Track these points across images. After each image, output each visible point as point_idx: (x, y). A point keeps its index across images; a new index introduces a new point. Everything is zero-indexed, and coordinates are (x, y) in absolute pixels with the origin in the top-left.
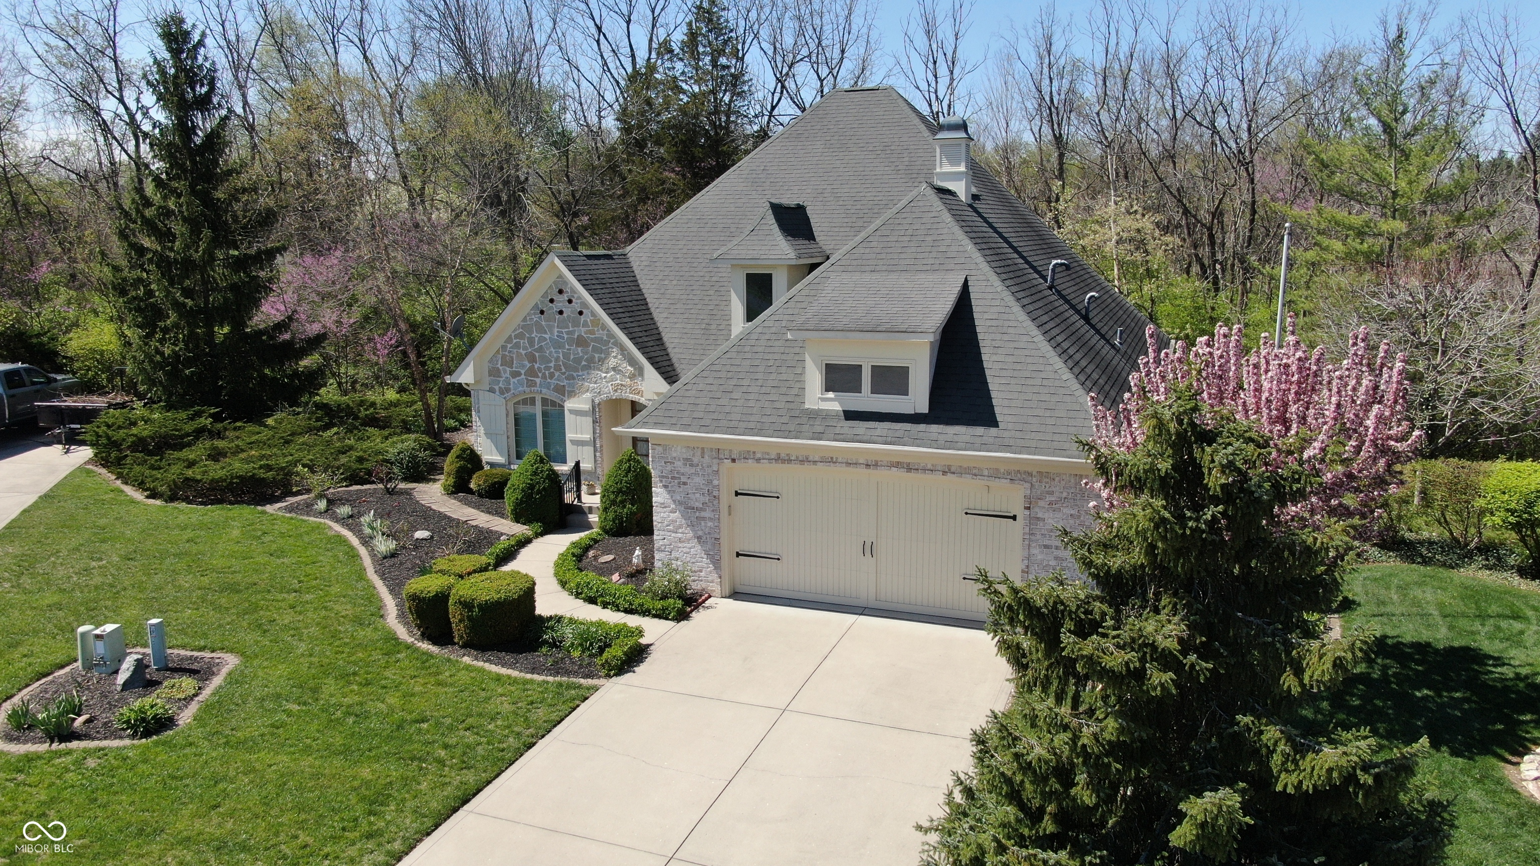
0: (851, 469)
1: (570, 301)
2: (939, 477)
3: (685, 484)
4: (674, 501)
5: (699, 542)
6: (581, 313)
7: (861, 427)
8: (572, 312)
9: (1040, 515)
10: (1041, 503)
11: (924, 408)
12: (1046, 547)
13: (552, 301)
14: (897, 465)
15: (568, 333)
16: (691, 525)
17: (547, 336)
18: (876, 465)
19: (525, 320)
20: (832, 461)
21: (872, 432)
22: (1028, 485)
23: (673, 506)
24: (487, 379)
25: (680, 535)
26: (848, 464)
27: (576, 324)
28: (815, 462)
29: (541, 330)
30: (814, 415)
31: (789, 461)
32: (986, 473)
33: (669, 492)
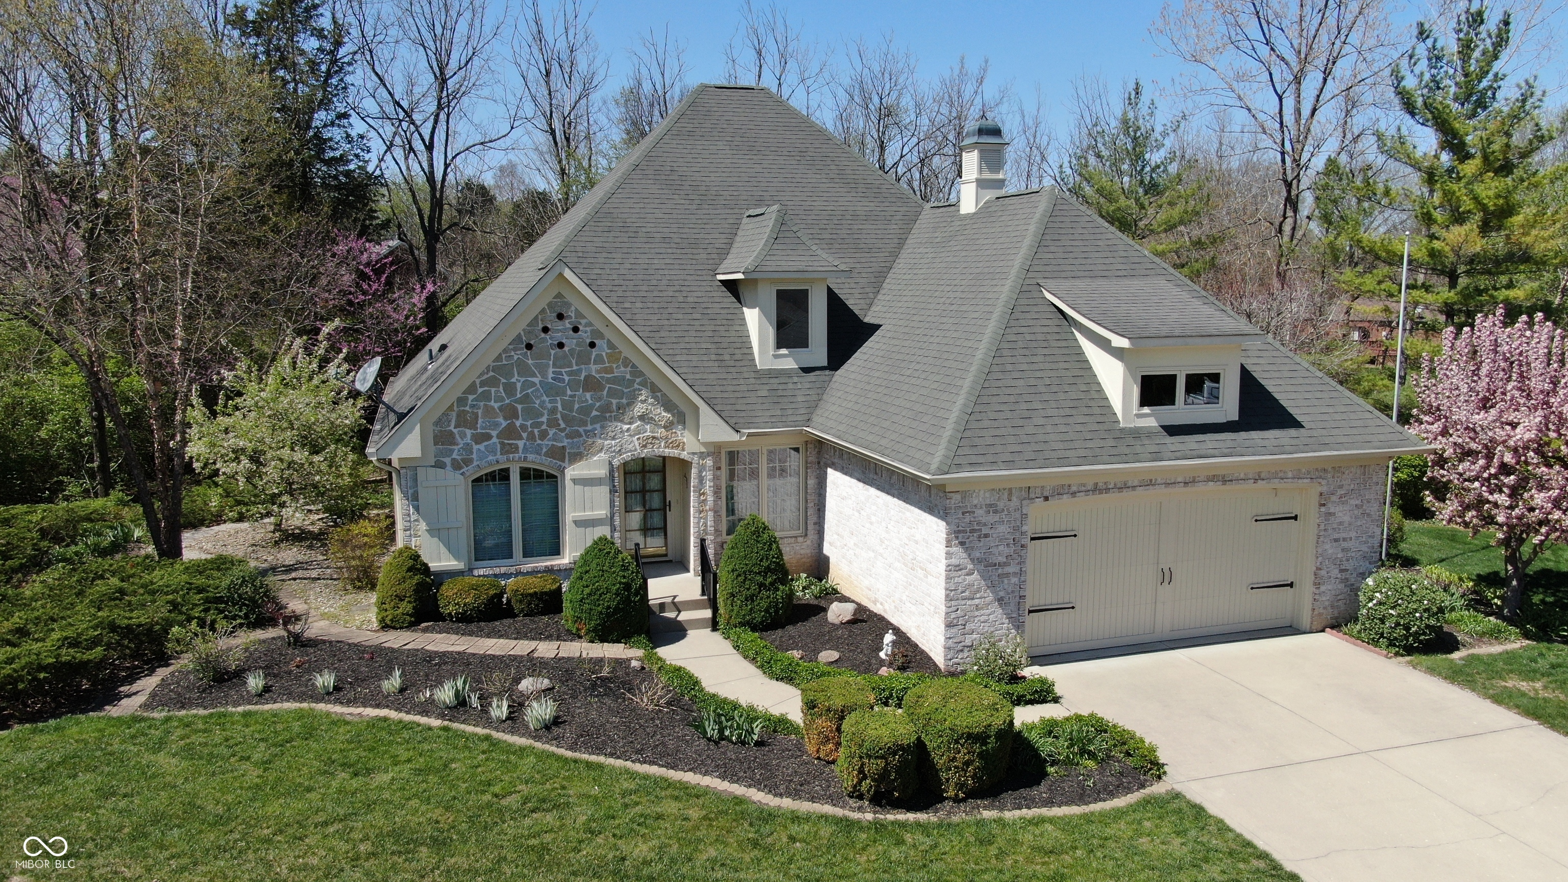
1: (576, 330)
3: (986, 536)
4: (972, 560)
5: (1000, 605)
6: (592, 345)
8: (578, 345)
9: (1332, 510)
10: (1334, 498)
12: (1336, 540)
13: (545, 330)
15: (570, 374)
16: (992, 586)
17: (536, 380)
19: (499, 358)
23: (970, 566)
25: (977, 601)
27: (583, 359)
29: (524, 370)
33: (966, 550)
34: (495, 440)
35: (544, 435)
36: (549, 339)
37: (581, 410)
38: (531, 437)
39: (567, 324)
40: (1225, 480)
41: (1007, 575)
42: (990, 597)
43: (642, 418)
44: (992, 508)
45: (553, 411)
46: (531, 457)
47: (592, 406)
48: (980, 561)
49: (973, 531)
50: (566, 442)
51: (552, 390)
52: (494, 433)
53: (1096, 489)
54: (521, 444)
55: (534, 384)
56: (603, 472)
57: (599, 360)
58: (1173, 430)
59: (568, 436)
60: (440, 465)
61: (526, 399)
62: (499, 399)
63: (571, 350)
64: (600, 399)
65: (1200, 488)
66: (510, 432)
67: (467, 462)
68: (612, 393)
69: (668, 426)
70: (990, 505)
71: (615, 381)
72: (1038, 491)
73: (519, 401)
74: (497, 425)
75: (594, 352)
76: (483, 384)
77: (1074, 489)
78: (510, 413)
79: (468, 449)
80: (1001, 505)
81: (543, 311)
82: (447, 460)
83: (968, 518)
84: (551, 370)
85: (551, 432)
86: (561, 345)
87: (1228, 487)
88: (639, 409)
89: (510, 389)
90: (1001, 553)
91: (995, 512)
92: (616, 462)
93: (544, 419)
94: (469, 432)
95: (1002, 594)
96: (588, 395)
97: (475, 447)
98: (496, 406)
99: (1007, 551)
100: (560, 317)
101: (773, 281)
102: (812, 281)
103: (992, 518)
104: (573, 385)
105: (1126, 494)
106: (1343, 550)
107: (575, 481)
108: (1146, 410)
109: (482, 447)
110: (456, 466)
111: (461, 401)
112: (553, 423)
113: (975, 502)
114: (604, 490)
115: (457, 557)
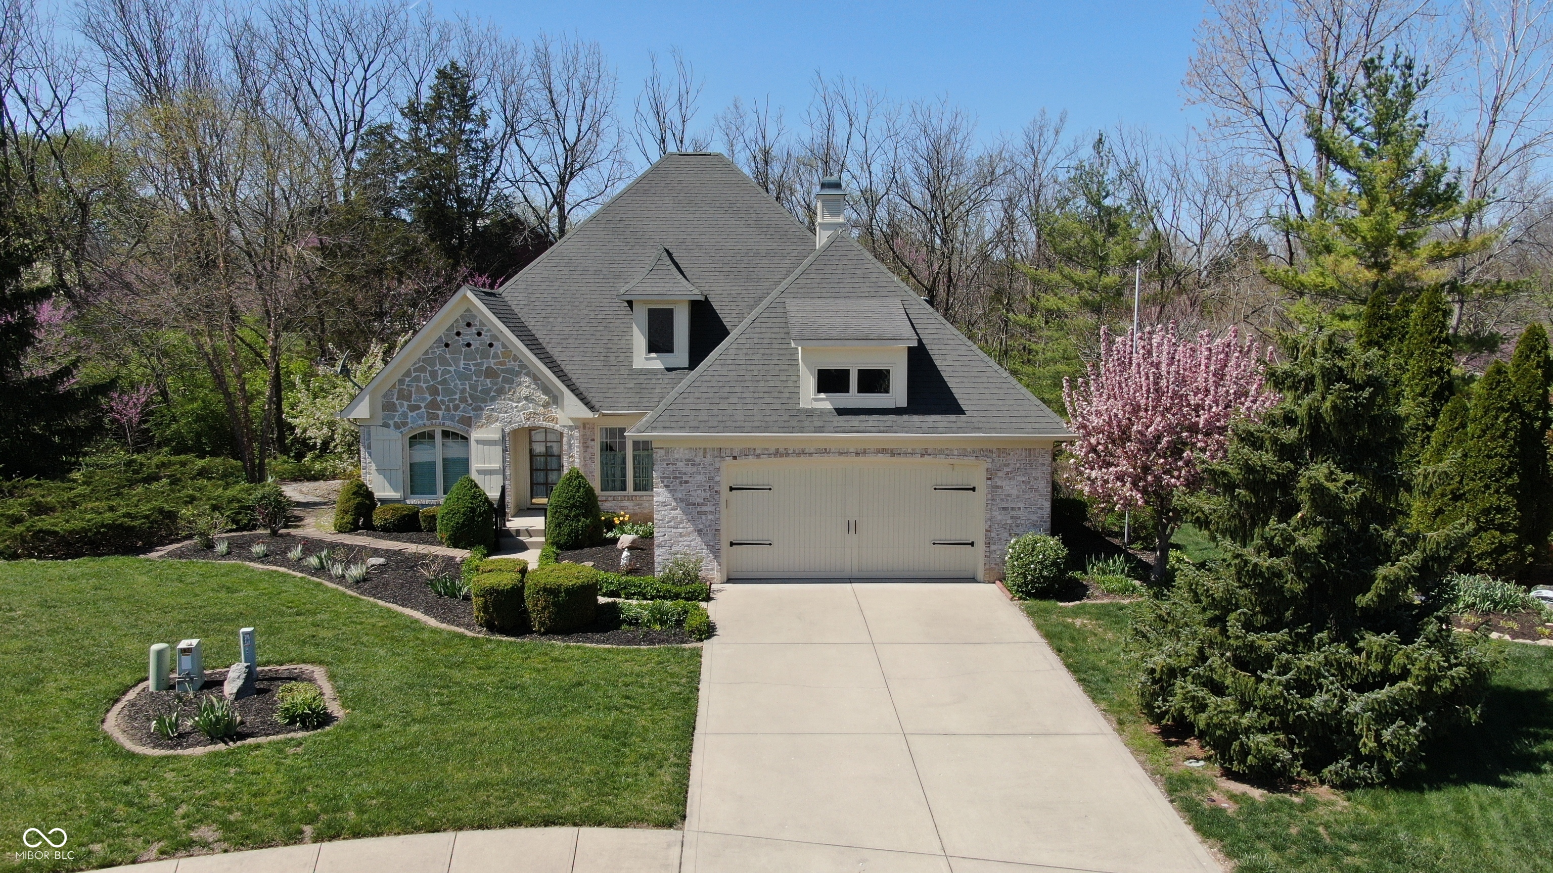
0: (842, 458)
1: (479, 334)
2: (917, 459)
3: (686, 482)
4: (675, 499)
5: (700, 535)
6: (491, 345)
7: (855, 420)
8: (481, 345)
9: (999, 484)
10: (1000, 474)
11: (903, 402)
12: (1004, 509)
13: (458, 334)
14: (883, 451)
15: (475, 365)
16: (692, 520)
17: (452, 369)
18: (865, 452)
19: (426, 353)
20: (826, 452)
21: (865, 424)
22: (989, 460)
23: (674, 504)
24: (380, 414)
25: (680, 530)
26: (841, 454)
27: (484, 355)
28: (811, 454)
29: (444, 362)
30: (810, 413)
31: (787, 455)
32: (956, 452)
33: (670, 491)
34: (423, 410)
35: (456, 408)
36: (461, 340)
37: (482, 391)
38: (448, 409)
39: (474, 330)
40: (893, 453)
41: (705, 513)
42: (691, 529)
43: (526, 398)
44: (690, 462)
45: (463, 391)
46: (448, 423)
47: (491, 389)
48: (682, 500)
49: (675, 478)
50: (472, 414)
51: (463, 377)
52: (423, 405)
53: (777, 453)
54: (440, 413)
55: (450, 372)
56: (497, 436)
57: (496, 356)
58: (841, 412)
59: (473, 410)
60: (386, 425)
61: (444, 382)
62: (426, 381)
63: (477, 349)
64: (496, 384)
65: (870, 459)
66: (434, 405)
67: (405, 424)
68: (505, 380)
69: (546, 405)
70: (689, 460)
71: (506, 371)
72: (728, 451)
73: (439, 383)
74: (424, 399)
75: (492, 350)
76: (415, 370)
77: (758, 452)
78: (434, 391)
79: (405, 415)
80: (698, 460)
81: (457, 321)
82: (391, 423)
83: (671, 468)
84: (462, 362)
85: (462, 406)
86: (469, 345)
87: (896, 459)
88: (524, 392)
89: (434, 374)
90: (699, 496)
91: (693, 465)
92: (507, 430)
93: (457, 397)
94: (405, 403)
95: (701, 526)
96: (488, 381)
97: (410, 414)
98: (424, 386)
99: (703, 494)
100: (469, 325)
101: (646, 302)
102: (675, 302)
103: (690, 469)
104: (478, 373)
105: (802, 458)
106: (1012, 517)
107: (479, 442)
108: (822, 395)
109: (414, 414)
110: (397, 426)
111: (401, 381)
112: (463, 400)
113: (676, 456)
114: (499, 449)
115: (395, 489)
